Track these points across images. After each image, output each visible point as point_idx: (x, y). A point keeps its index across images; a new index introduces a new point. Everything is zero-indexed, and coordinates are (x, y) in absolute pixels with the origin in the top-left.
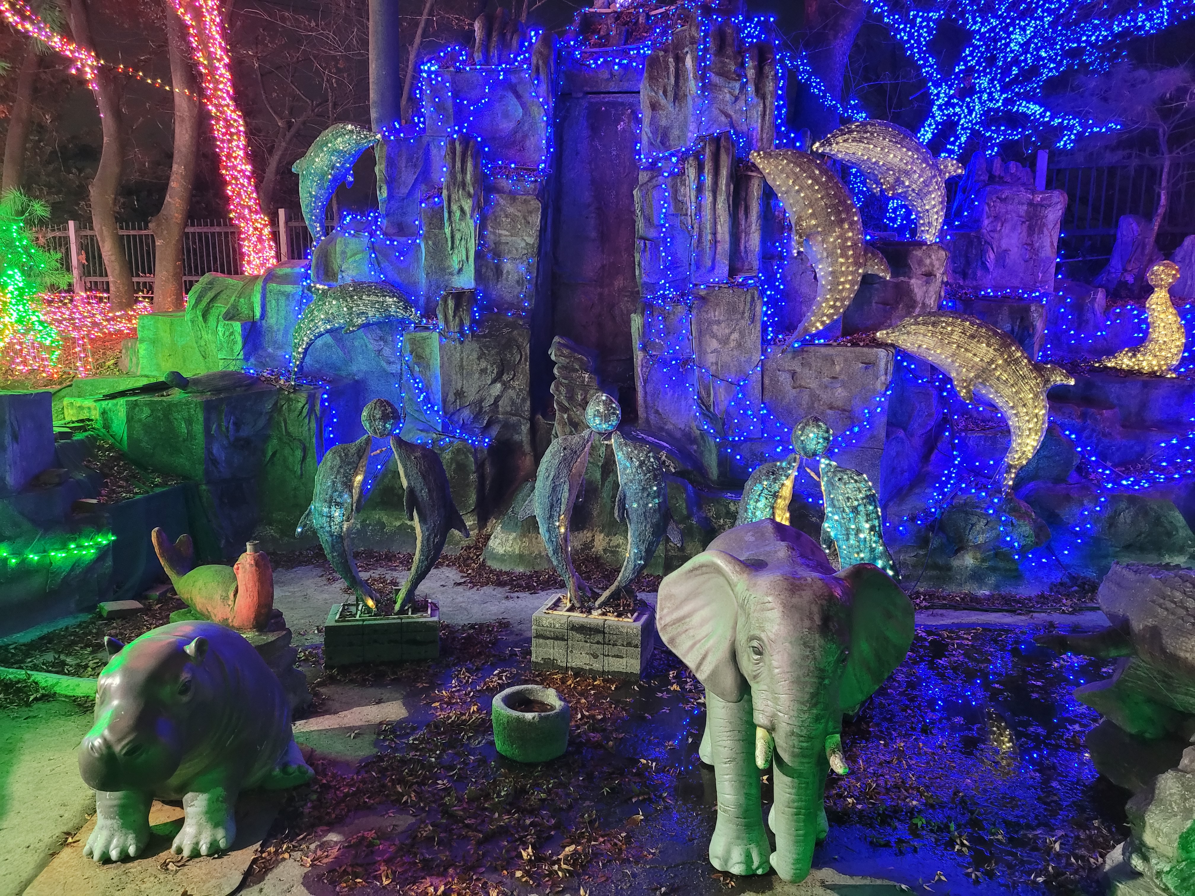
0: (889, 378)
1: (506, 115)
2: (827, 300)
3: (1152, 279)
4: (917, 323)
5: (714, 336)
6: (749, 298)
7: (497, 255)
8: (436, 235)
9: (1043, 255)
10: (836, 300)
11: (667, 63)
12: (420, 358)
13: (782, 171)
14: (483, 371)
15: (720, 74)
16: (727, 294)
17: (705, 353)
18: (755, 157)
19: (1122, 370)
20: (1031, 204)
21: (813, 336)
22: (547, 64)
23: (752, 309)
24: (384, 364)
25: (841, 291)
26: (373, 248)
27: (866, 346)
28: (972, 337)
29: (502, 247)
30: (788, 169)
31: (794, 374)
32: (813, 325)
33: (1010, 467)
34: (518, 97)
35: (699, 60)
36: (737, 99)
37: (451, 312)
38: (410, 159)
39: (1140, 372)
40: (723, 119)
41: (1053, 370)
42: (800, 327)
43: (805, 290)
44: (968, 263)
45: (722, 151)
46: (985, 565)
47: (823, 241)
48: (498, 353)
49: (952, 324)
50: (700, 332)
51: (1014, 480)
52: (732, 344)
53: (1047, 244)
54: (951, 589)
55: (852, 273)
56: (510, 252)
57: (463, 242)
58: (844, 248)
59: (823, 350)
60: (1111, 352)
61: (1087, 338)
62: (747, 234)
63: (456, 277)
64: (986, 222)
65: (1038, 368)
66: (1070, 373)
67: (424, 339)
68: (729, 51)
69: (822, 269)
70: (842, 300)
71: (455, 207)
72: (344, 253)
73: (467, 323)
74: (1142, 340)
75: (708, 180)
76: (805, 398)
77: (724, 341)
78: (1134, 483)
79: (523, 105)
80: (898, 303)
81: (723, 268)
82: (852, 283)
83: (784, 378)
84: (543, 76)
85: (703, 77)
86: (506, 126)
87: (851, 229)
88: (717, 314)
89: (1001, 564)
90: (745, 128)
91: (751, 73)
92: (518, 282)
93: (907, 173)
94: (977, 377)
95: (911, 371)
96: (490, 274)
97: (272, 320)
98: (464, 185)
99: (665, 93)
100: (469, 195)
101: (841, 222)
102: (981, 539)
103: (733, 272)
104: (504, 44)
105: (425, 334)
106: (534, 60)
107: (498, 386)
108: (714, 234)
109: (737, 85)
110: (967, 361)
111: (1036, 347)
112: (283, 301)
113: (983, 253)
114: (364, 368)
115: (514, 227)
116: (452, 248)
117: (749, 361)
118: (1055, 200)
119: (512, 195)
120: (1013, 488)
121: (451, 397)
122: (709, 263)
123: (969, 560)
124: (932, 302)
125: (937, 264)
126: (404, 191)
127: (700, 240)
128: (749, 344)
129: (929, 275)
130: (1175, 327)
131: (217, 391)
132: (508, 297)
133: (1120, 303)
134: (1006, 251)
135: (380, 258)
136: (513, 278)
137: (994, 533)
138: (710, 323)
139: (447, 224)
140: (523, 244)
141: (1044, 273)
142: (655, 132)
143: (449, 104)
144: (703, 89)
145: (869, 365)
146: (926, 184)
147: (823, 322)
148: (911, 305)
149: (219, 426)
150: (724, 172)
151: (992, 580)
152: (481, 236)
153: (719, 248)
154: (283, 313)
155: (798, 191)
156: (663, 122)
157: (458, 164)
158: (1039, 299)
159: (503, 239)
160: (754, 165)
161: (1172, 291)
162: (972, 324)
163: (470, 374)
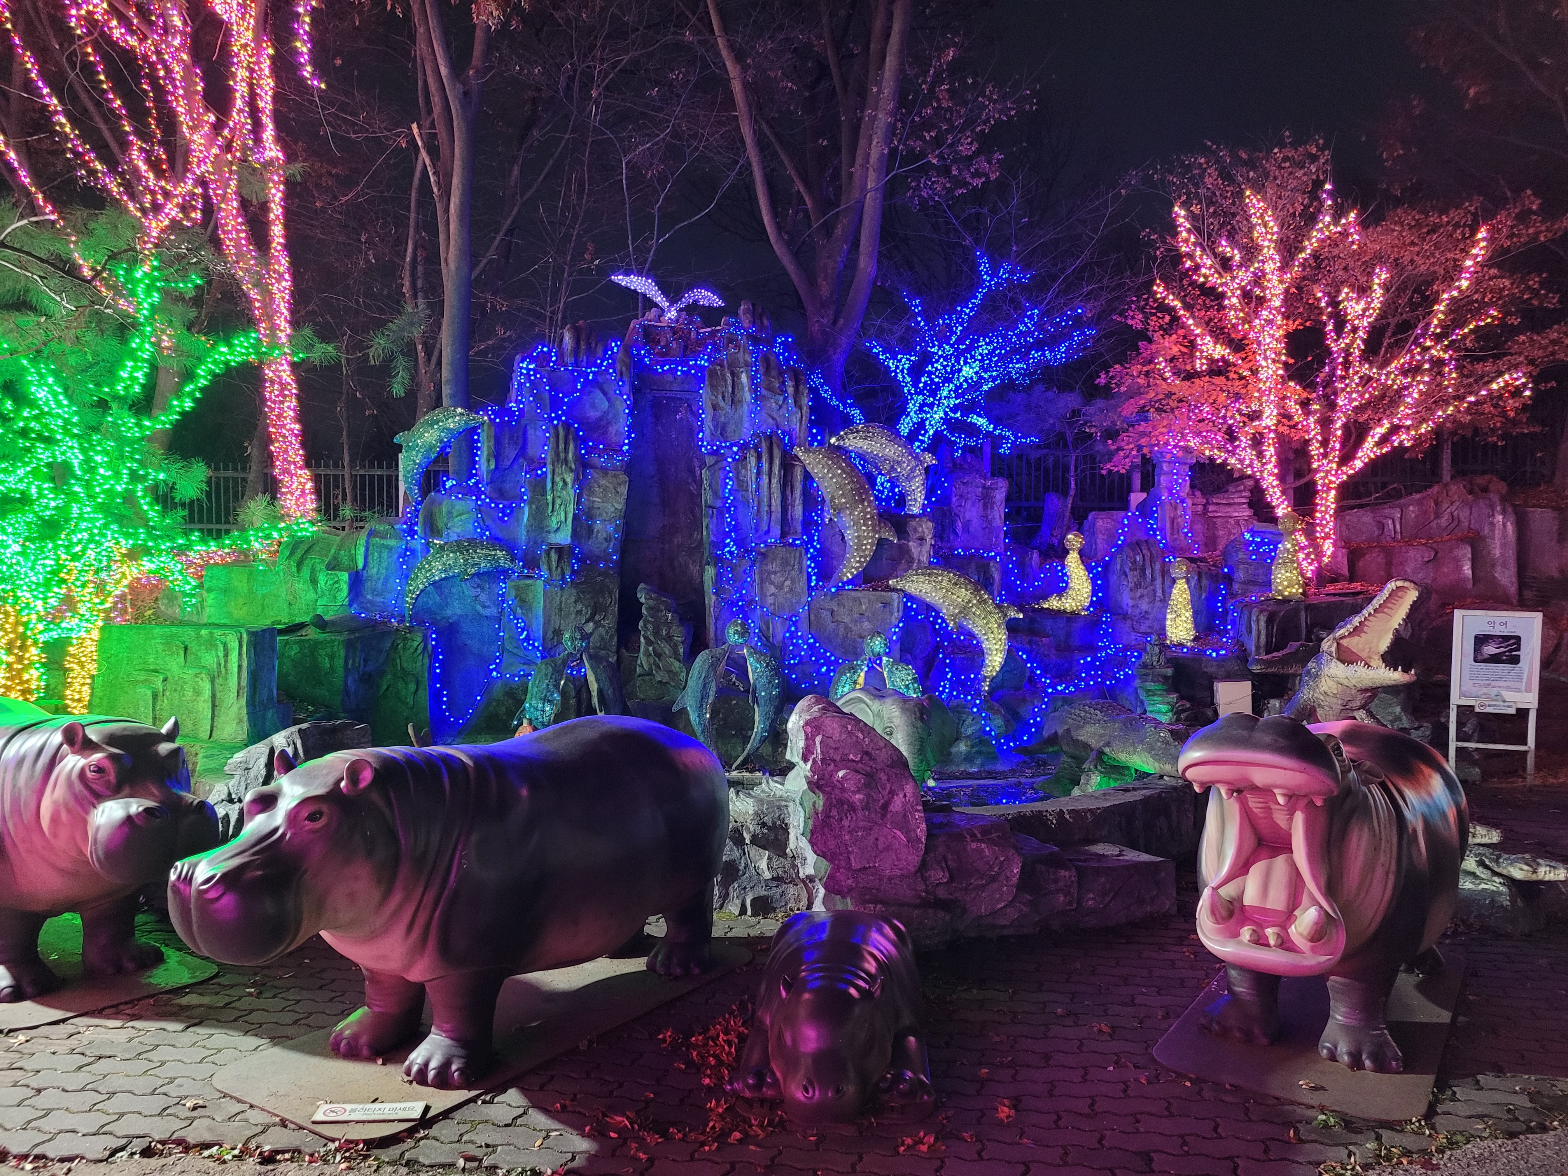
0: (901, 614)
1: (593, 406)
2: (854, 557)
3: (1068, 545)
4: (918, 574)
5: (772, 583)
6: (798, 555)
7: (590, 517)
8: (539, 501)
9: (994, 525)
10: (861, 557)
11: (724, 375)
12: (523, 601)
13: (819, 463)
14: (579, 612)
15: (769, 389)
16: (781, 551)
17: (766, 596)
18: (798, 451)
19: (1053, 610)
20: (984, 487)
21: (844, 583)
22: (629, 369)
23: (800, 563)
24: (479, 608)
25: (864, 551)
26: (479, 509)
27: (883, 590)
28: (955, 584)
29: (594, 511)
30: (823, 462)
31: (832, 612)
32: (845, 575)
33: (985, 677)
34: (605, 393)
35: (752, 379)
36: (780, 407)
37: (554, 564)
38: (511, 438)
39: (1064, 611)
40: (771, 421)
41: (1008, 607)
42: (835, 576)
43: (836, 549)
44: (944, 530)
45: (775, 446)
46: (974, 750)
47: (850, 514)
48: (592, 598)
49: (941, 575)
50: (762, 581)
51: (989, 686)
52: (786, 589)
53: (997, 516)
54: (953, 768)
55: (872, 537)
56: (600, 515)
57: (563, 507)
58: (865, 520)
59: (853, 593)
60: (1045, 598)
61: (1028, 587)
62: (793, 506)
63: (552, 535)
64: (954, 499)
65: (999, 606)
66: (1021, 610)
67: (528, 586)
68: (774, 373)
69: (849, 534)
70: (865, 557)
71: (557, 479)
72: (450, 513)
73: (568, 572)
74: (1066, 588)
75: (765, 467)
76: (842, 631)
77: (780, 587)
78: (1065, 688)
79: (609, 400)
80: (901, 560)
81: (776, 530)
82: (872, 544)
83: (825, 614)
84: (626, 379)
85: (756, 391)
86: (593, 414)
87: (869, 506)
88: (773, 566)
89: (984, 749)
90: (787, 429)
91: (791, 390)
92: (606, 539)
93: (898, 463)
94: (960, 612)
95: (913, 610)
96: (584, 532)
97: (373, 571)
98: (566, 461)
99: (723, 397)
100: (571, 470)
101: (863, 501)
102: (969, 731)
103: (784, 535)
104: (590, 351)
105: (529, 582)
106: (618, 366)
107: (591, 624)
108: (770, 506)
109: (781, 398)
110: (953, 601)
111: (996, 593)
112: (385, 554)
113: (953, 523)
114: (459, 612)
115: (605, 496)
116: (553, 511)
117: (798, 602)
118: (1000, 485)
119: (604, 470)
120: (989, 692)
121: (550, 635)
122: (766, 528)
123: (962, 747)
124: (924, 559)
125: (926, 531)
126: (507, 463)
127: (758, 510)
128: (798, 590)
129: (922, 539)
130: (1084, 578)
131: (352, 631)
132: (597, 552)
133: (1049, 561)
134: (969, 521)
135: (485, 518)
136: (602, 536)
137: (978, 726)
138: (769, 573)
139: (549, 492)
140: (612, 509)
141: (996, 538)
142: (716, 426)
143: (546, 396)
144: (756, 400)
145: (886, 604)
146: (912, 470)
147: (852, 573)
148: (911, 561)
149: (354, 663)
150: (777, 462)
151: (979, 761)
152: (579, 502)
153: (773, 517)
154: (384, 564)
155: (831, 478)
156: (722, 419)
157: (562, 446)
158: (994, 557)
159: (596, 505)
160: (796, 456)
161: (1081, 553)
162: (955, 575)
163: (568, 615)
